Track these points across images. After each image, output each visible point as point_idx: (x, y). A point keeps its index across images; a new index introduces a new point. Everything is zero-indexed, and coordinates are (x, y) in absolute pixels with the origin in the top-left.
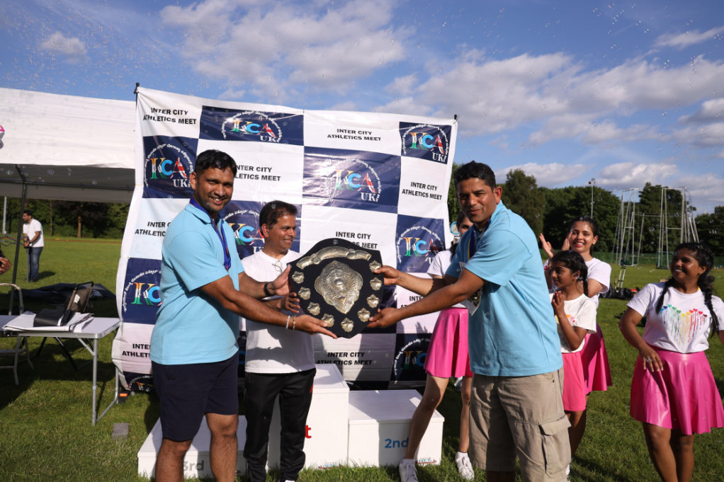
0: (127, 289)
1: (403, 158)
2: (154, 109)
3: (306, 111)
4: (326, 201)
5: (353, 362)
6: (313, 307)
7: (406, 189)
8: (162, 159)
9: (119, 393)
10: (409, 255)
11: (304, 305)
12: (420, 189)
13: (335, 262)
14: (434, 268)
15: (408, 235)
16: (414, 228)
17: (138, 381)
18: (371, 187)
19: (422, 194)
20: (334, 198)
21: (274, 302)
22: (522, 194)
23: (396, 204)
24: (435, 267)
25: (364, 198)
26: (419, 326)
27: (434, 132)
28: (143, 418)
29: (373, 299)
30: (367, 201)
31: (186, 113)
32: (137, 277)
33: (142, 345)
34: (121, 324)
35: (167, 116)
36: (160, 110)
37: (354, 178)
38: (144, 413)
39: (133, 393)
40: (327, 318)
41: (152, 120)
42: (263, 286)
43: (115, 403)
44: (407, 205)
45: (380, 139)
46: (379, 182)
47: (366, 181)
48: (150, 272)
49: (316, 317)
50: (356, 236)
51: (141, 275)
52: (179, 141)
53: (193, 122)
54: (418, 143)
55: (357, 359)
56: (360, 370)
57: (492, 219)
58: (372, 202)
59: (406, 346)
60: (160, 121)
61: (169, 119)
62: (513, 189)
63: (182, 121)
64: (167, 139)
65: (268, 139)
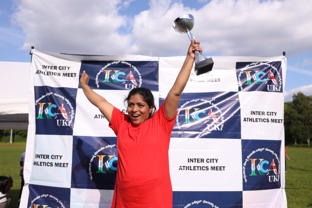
1: (240, 93)
2: (44, 66)
4: (178, 133)
7: (246, 117)
8: (49, 104)
10: (255, 175)
12: (260, 116)
18: (215, 119)
19: (263, 120)
22: (304, 107)
25: (210, 128)
27: (266, 68)
30: (213, 131)
31: (69, 68)
35: (54, 71)
36: (49, 67)
41: (42, 75)
45: (219, 79)
46: (222, 115)
47: (210, 114)
50: (205, 161)
52: (63, 91)
53: (74, 75)
58: (217, 131)
60: (48, 75)
61: (55, 74)
62: (298, 104)
63: (65, 75)
64: (52, 89)
65: (131, 86)
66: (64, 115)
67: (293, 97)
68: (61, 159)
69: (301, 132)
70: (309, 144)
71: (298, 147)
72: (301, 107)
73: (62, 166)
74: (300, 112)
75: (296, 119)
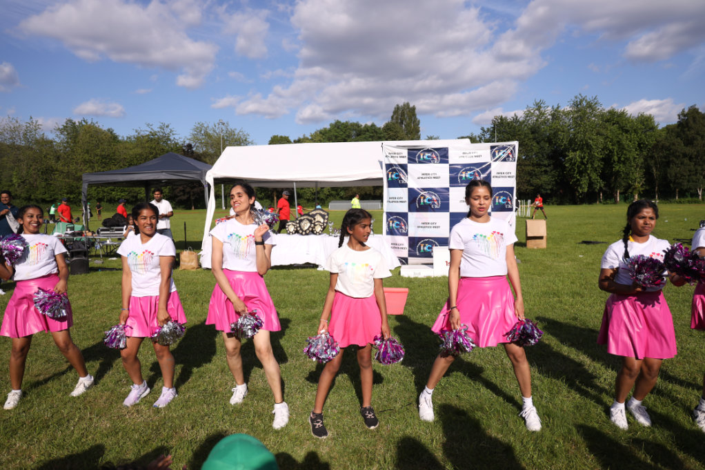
0: (387, 223)
1: (492, 163)
3: (449, 144)
7: (494, 176)
8: (394, 173)
15: (497, 195)
16: (500, 192)
19: (503, 177)
22: (698, 134)
31: (402, 153)
32: (390, 219)
36: (392, 153)
41: (389, 158)
44: (494, 183)
45: (481, 155)
48: (394, 217)
51: (392, 218)
52: (401, 166)
53: (405, 157)
60: (392, 158)
61: (396, 157)
62: (686, 129)
63: (400, 157)
64: (396, 165)
66: (403, 178)
67: (679, 115)
68: (403, 199)
69: (687, 177)
70: (700, 197)
71: (680, 202)
72: (691, 133)
74: (689, 142)
75: (679, 156)
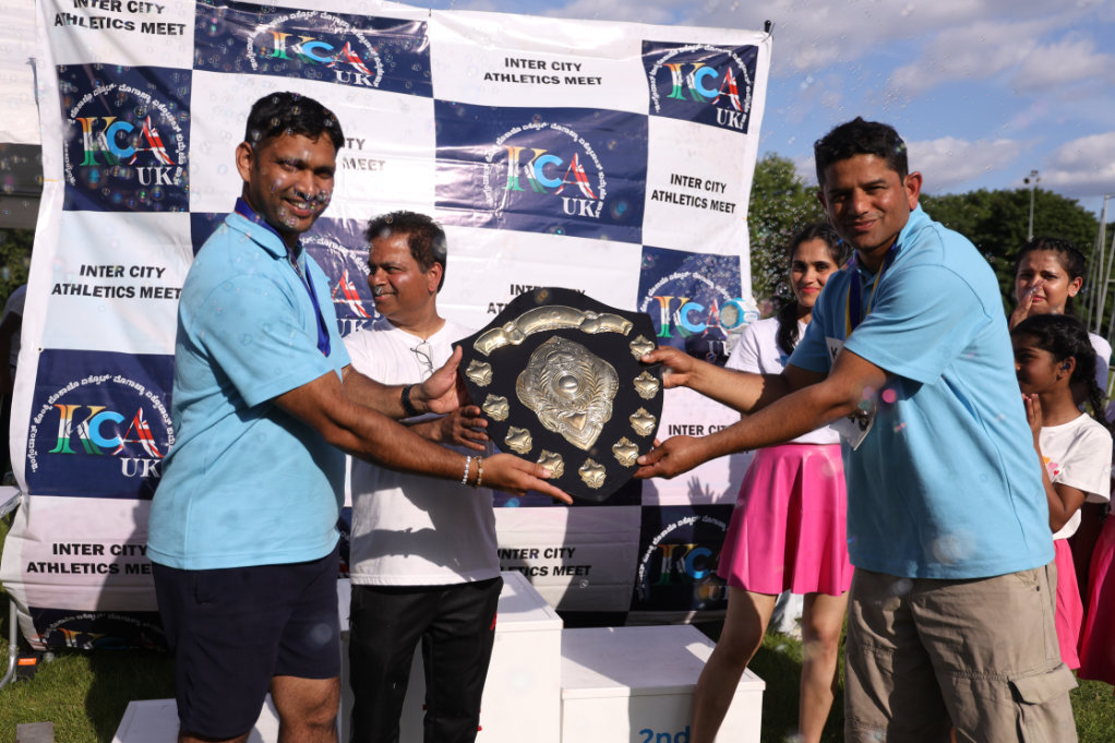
0: (38, 420)
1: (654, 121)
3: (433, 11)
4: (487, 217)
5: (551, 571)
6: (515, 436)
7: (658, 190)
8: (109, 120)
9: (18, 657)
10: (668, 335)
11: (497, 432)
12: (692, 190)
13: (554, 339)
14: (741, 356)
15: (664, 292)
16: (676, 276)
17: (62, 626)
18: (584, 186)
19: (694, 201)
20: (504, 210)
21: (423, 426)
23: (639, 224)
24: (746, 355)
25: (570, 209)
26: (695, 489)
27: (721, 61)
28: (82, 709)
29: (642, 418)
30: (577, 217)
31: (159, 9)
32: (62, 392)
33: (76, 546)
34: (22, 499)
35: (113, 15)
36: (95, 2)
37: (547, 164)
38: (84, 698)
39: (49, 657)
40: (547, 460)
41: (77, 27)
42: (399, 394)
43: (9, 681)
44: (664, 226)
45: (599, 79)
46: (601, 175)
47: (572, 171)
48: (91, 379)
49: (524, 457)
51: (72, 386)
53: (177, 29)
54: (685, 85)
55: (559, 562)
56: (564, 588)
57: (902, 240)
58: (587, 218)
59: (664, 533)
60: (96, 28)
61: (118, 24)
63: (148, 28)
65: (353, 78)
66: (159, 152)
68: (159, 276)
73: (163, 294)
